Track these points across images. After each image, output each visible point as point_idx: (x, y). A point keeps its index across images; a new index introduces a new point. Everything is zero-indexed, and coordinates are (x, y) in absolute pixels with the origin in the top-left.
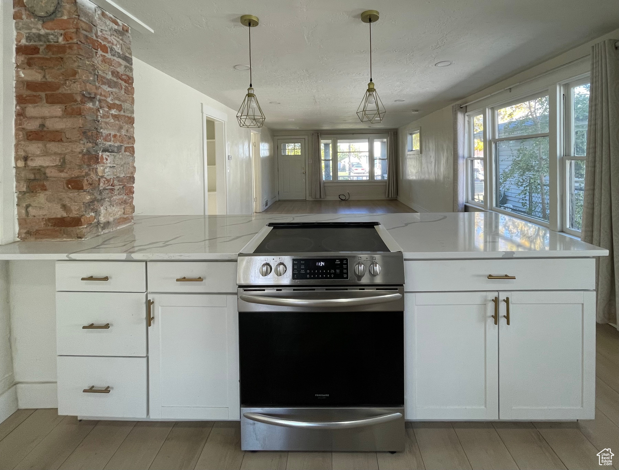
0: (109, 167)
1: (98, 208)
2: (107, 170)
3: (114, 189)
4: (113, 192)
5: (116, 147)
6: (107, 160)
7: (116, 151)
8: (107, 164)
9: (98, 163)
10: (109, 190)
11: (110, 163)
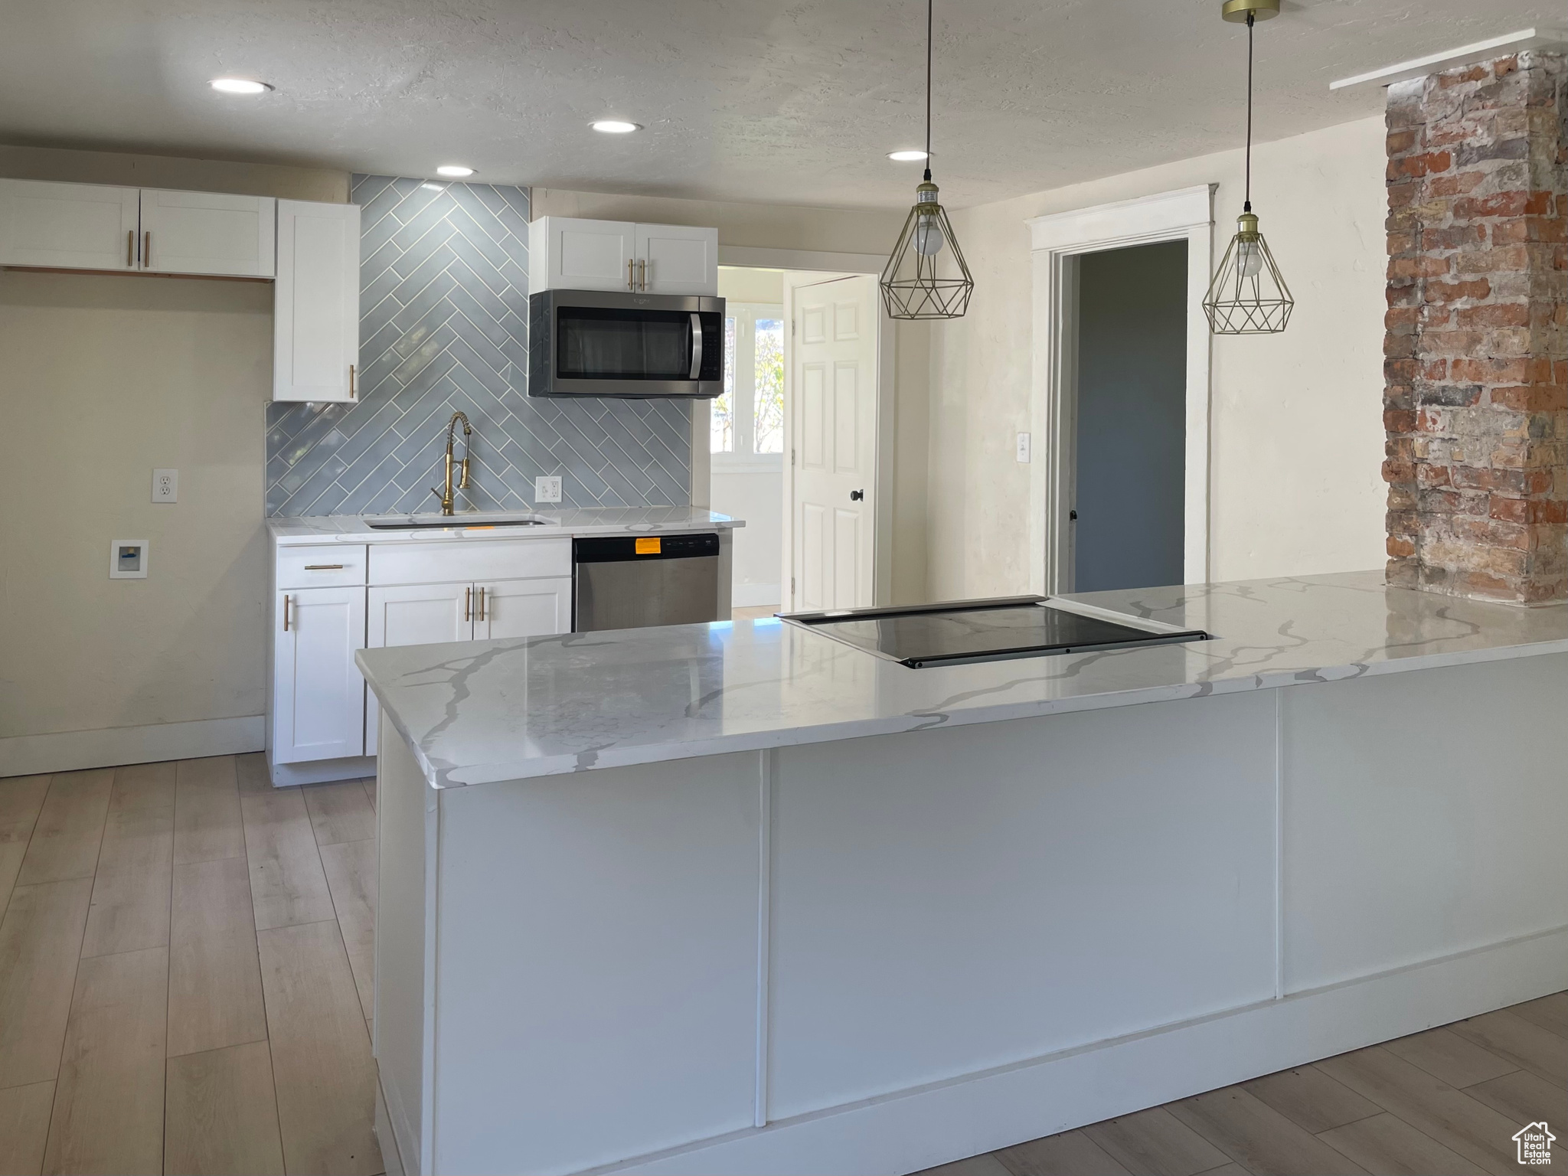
0: (1440, 440)
1: (1418, 528)
2: (1434, 446)
3: (1460, 496)
4: (1456, 503)
5: (1461, 390)
6: (1434, 422)
7: (1461, 402)
8: (1434, 431)
9: (1414, 429)
10: (1445, 495)
11: (1441, 430)
